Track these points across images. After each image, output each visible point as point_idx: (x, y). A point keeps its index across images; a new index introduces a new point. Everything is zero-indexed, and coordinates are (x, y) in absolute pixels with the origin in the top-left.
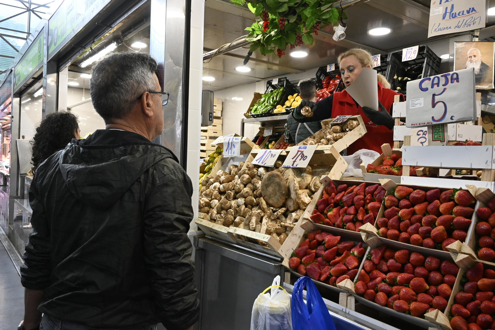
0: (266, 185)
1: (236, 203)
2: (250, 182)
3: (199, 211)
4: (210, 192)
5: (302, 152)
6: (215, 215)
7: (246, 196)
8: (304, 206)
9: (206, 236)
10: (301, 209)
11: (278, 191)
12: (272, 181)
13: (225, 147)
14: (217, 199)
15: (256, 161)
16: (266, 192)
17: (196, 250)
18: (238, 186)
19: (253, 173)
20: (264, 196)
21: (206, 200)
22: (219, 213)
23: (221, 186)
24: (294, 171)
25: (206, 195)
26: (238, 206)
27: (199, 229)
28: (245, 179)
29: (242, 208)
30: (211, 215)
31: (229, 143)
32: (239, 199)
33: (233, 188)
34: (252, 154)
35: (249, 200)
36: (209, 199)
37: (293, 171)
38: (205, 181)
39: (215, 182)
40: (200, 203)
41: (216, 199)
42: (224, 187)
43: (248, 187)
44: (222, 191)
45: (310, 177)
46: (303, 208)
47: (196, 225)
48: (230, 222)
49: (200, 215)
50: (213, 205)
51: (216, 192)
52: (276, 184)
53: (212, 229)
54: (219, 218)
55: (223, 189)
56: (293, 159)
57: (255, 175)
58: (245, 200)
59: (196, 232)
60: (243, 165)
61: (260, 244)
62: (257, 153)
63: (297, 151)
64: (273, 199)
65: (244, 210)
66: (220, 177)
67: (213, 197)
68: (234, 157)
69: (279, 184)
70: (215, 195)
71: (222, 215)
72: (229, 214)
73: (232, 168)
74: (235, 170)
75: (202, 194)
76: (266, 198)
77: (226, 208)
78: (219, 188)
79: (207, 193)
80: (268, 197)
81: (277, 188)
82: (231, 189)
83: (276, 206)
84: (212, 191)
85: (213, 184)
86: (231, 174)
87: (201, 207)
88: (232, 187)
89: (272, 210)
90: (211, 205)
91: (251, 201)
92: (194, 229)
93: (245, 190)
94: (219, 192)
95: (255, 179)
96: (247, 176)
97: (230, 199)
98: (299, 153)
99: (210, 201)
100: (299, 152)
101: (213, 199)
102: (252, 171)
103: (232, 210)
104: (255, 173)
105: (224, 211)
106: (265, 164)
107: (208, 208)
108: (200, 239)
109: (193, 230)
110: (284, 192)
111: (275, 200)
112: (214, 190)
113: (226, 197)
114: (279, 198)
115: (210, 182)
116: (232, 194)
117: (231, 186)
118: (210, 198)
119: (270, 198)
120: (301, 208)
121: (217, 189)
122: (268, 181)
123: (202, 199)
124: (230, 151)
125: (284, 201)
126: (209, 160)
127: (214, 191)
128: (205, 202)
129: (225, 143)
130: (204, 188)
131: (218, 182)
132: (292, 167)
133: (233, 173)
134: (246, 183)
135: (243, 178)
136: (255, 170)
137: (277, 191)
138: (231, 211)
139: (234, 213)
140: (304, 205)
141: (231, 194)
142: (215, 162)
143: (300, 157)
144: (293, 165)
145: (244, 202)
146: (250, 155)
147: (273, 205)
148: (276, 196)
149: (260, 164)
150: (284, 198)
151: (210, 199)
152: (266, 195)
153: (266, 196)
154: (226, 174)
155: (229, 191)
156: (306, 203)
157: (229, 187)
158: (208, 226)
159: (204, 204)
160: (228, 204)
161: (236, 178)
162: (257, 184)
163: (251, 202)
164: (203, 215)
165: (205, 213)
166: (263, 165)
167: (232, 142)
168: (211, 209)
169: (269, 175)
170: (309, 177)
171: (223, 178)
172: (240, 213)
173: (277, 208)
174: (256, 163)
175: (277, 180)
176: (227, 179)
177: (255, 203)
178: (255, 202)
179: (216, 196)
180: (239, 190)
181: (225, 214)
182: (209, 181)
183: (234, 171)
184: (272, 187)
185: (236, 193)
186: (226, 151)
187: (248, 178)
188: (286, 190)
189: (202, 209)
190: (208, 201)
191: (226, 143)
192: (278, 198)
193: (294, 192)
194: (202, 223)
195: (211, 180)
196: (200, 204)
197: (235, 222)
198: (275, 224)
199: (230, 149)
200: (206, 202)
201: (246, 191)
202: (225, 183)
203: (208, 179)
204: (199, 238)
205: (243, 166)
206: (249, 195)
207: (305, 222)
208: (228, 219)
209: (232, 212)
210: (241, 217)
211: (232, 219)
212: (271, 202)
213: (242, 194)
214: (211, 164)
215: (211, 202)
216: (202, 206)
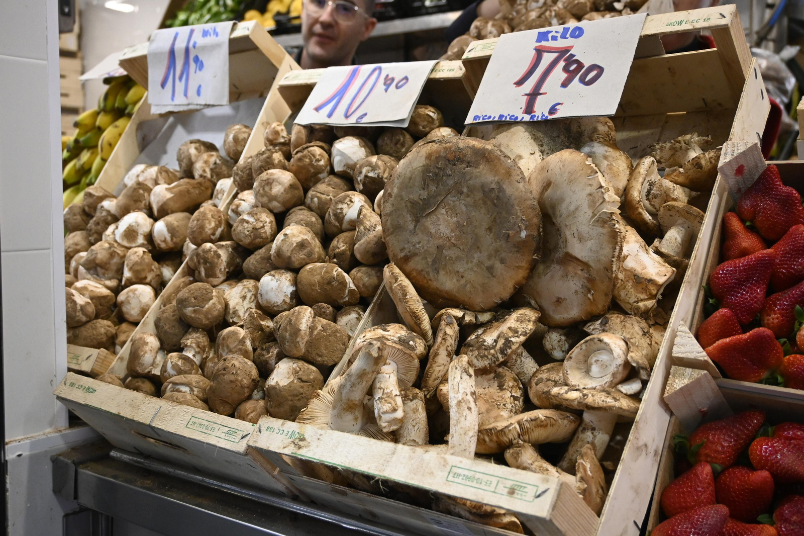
0: (413, 203)
1: (249, 295)
2: (301, 202)
3: (70, 341)
4: (112, 255)
5: (563, 52)
6: (153, 354)
7: (296, 265)
8: (643, 296)
9: (113, 453)
10: (625, 313)
11: (490, 229)
12: (451, 182)
13: (155, 74)
14: (148, 280)
15: (317, 109)
16: (415, 239)
17: (66, 516)
18: (251, 219)
19: (311, 164)
20: (407, 259)
21: (99, 288)
22: (169, 345)
23: (160, 226)
24: (540, 135)
25: (95, 268)
26: (269, 312)
27: (74, 420)
28: (277, 190)
29: (304, 321)
30: (135, 356)
31: (172, 53)
32: (266, 279)
33: (220, 230)
34: (286, 91)
35: (317, 278)
36: (108, 283)
37: (535, 139)
38: (77, 210)
39: (126, 210)
40: (74, 302)
41: (142, 281)
42: (171, 229)
43: (298, 223)
44: (163, 245)
45: (623, 158)
46: (641, 304)
47: (59, 404)
48: (242, 387)
49: (76, 357)
50: (132, 311)
51: (138, 252)
52: (479, 195)
53: (153, 428)
54: (180, 372)
55: (169, 239)
56: (519, 83)
57: (319, 171)
58: (295, 283)
59: (63, 436)
60: (246, 135)
61: (463, 513)
62: (309, 82)
63: (533, 53)
64: (461, 267)
65: (312, 328)
66: (149, 190)
67: (127, 274)
68: (198, 107)
69: (498, 198)
70: (136, 263)
71: (189, 354)
72: (230, 351)
73: (193, 151)
74: (213, 160)
75: (73, 264)
76: (415, 264)
77: (205, 322)
78: (150, 237)
79: (99, 256)
80: (430, 260)
81: (482, 217)
82: (213, 234)
83: (479, 300)
84: (119, 251)
85: (116, 219)
86: (192, 177)
87: (79, 321)
88: (217, 227)
89: (460, 320)
90: (124, 309)
91: (329, 283)
92: (51, 424)
93: (294, 236)
94: (150, 251)
95: (321, 187)
96: (283, 178)
97: (215, 281)
98: (548, 58)
99: (117, 291)
100: (546, 55)
101: (130, 283)
102: (305, 156)
103: (242, 332)
104: (318, 160)
105: (195, 335)
106: (362, 117)
107: (109, 323)
108: (87, 473)
109: (48, 430)
110: (523, 234)
111: (470, 276)
112: (126, 243)
113: (191, 272)
114: (498, 265)
115: (104, 213)
116: (224, 255)
117: (213, 224)
118: (110, 279)
119: (438, 262)
120: (626, 307)
121: (141, 240)
122: (425, 186)
123: (79, 284)
124: (180, 86)
125: (521, 275)
126: (76, 141)
127: (129, 248)
128: (91, 298)
129: (156, 55)
130: (77, 237)
131: (140, 210)
132: (527, 118)
133: (204, 171)
134: (283, 204)
135: (269, 183)
136: (317, 151)
137: (482, 232)
138: (235, 333)
139: (253, 341)
140: (645, 290)
141: (219, 256)
142: (106, 147)
143: (558, 74)
144: (529, 109)
145: (291, 289)
146: (273, 96)
147: (461, 297)
148: (476, 255)
149: (338, 120)
150: (524, 264)
151: (112, 283)
152: (416, 254)
153: (417, 259)
154: (170, 177)
155: (208, 245)
156: (651, 281)
157: (202, 227)
158: (127, 413)
159: (91, 309)
160: (213, 305)
161: (222, 191)
162: (345, 206)
163: (328, 288)
164: (93, 359)
165: (98, 346)
166: (351, 121)
167: (187, 50)
168: (124, 326)
169: (429, 157)
170: (620, 162)
171: (161, 193)
172: (296, 344)
173: (483, 311)
174: (320, 118)
175: (484, 175)
176: (180, 195)
177: (351, 291)
178: (353, 286)
179: (143, 270)
180: (256, 237)
181: (201, 349)
182: (95, 209)
183: (206, 162)
184: (453, 210)
185: (242, 251)
186: (163, 85)
187: (291, 185)
188: (536, 220)
189: (85, 332)
190: (105, 292)
191: (161, 53)
192: (488, 263)
193: (601, 230)
194: (93, 401)
195: (109, 205)
196: (75, 310)
197: (274, 388)
198: (494, 390)
199: (180, 79)
200: (97, 299)
201: (299, 239)
202: (173, 212)
203: (90, 200)
204: (77, 464)
205: (245, 141)
206: (310, 259)
207: (686, 381)
208: (232, 378)
209: (242, 342)
210: (301, 363)
211: (250, 375)
212: (447, 283)
213: (279, 253)
214: (85, 156)
215: (122, 297)
216: (84, 319)
